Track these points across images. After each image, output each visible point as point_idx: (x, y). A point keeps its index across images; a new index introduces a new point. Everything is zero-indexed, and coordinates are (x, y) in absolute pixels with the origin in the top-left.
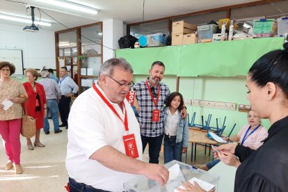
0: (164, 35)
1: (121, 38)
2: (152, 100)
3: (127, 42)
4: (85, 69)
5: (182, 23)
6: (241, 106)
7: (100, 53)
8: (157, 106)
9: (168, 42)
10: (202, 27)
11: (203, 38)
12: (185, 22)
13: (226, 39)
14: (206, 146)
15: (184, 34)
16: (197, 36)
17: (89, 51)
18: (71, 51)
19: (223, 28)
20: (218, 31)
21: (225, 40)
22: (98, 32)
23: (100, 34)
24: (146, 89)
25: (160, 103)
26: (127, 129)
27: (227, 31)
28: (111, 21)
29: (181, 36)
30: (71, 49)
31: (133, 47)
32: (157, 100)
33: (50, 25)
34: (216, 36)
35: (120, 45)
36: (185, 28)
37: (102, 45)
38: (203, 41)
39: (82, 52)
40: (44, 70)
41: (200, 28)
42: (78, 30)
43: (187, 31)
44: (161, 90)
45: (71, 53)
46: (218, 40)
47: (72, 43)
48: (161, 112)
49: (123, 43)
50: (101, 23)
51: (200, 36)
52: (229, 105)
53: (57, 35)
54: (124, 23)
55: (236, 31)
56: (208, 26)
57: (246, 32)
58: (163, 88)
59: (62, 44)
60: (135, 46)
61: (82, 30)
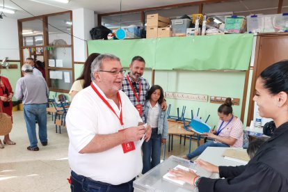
0: (139, 28)
1: (93, 29)
2: (134, 95)
3: (99, 33)
4: (54, 60)
5: (156, 16)
6: (213, 98)
7: (69, 43)
8: (139, 101)
9: (142, 34)
10: (176, 21)
11: (177, 32)
12: (159, 15)
13: (200, 34)
14: (181, 136)
15: (159, 27)
16: (171, 29)
17: (57, 41)
18: (34, 39)
19: (197, 23)
20: (192, 25)
21: (198, 34)
22: (66, 21)
23: (69, 23)
24: (128, 85)
25: (142, 98)
26: (122, 124)
27: (200, 26)
28: (82, 10)
29: (156, 29)
30: (34, 37)
31: (106, 39)
32: (139, 95)
33: (13, 12)
34: (189, 30)
35: (92, 35)
36: (159, 21)
37: (72, 36)
38: (177, 34)
39: (50, 42)
40: (7, 61)
41: (174, 22)
42: (45, 19)
43: (161, 24)
44: (142, 84)
45: (34, 42)
46: (191, 34)
47: (35, 32)
48: (143, 106)
49: (96, 34)
50: (71, 12)
51: (174, 29)
52: (201, 97)
53: (20, 23)
54: (95, 13)
55: (209, 26)
56: (182, 20)
57: (217, 27)
58: (144, 82)
59: (25, 32)
60: (109, 38)
61: (49, 19)
